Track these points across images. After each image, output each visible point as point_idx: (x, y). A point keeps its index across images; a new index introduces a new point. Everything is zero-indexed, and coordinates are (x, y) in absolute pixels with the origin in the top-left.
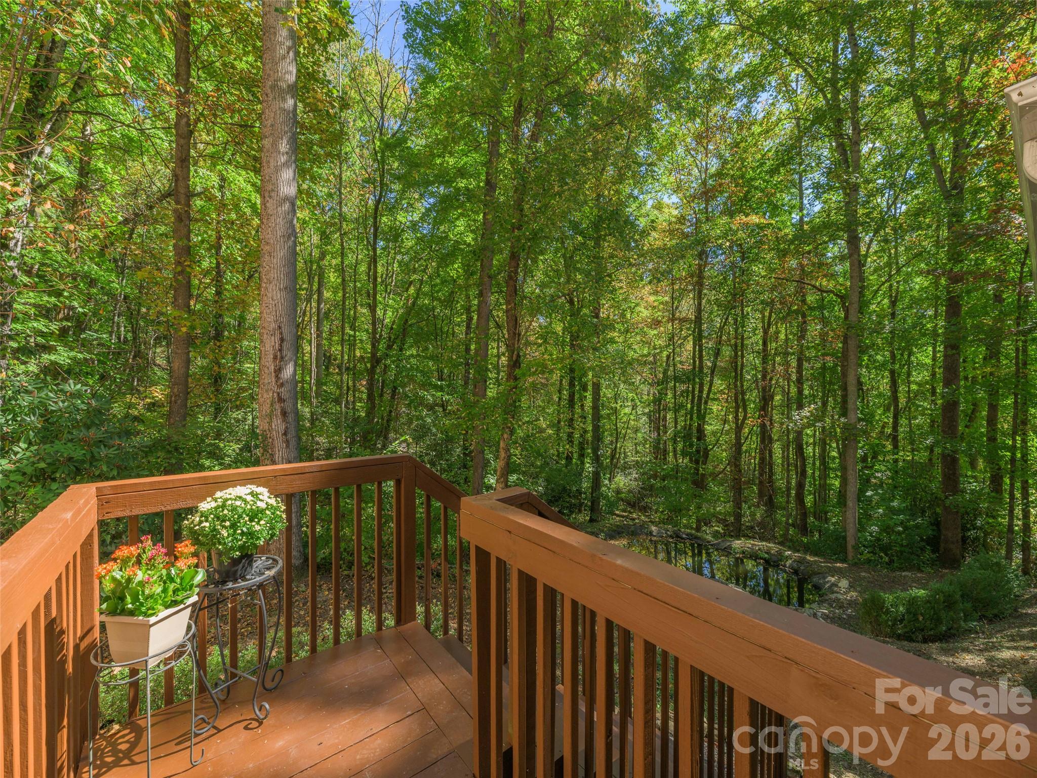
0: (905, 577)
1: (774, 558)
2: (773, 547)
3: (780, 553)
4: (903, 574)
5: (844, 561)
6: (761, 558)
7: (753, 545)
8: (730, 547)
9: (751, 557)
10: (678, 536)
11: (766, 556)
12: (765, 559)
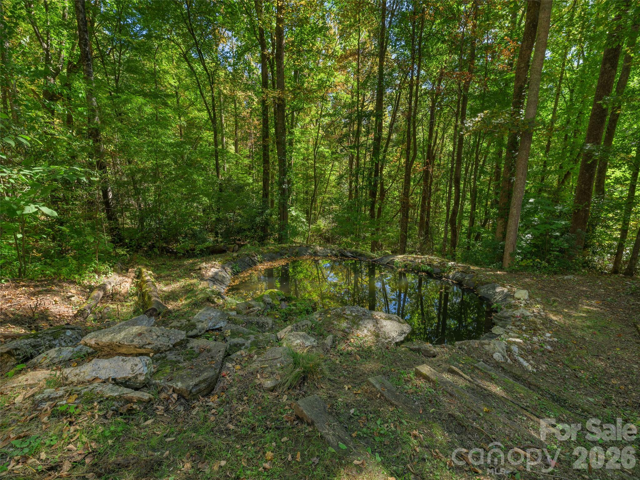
0: (567, 280)
1: (437, 270)
2: (436, 260)
3: (443, 265)
4: (566, 277)
5: (501, 269)
6: (423, 271)
7: (415, 258)
8: (392, 262)
9: (413, 271)
10: (342, 255)
11: (429, 268)
12: (427, 272)
